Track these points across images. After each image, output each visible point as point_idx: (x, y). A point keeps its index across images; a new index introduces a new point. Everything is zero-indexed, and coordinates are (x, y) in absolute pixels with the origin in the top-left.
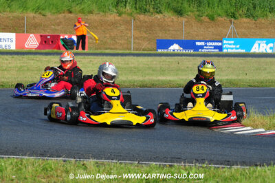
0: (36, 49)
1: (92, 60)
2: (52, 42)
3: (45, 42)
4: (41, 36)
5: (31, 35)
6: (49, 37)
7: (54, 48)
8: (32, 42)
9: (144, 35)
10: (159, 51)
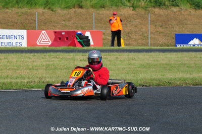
0: (50, 46)
1: (118, 56)
2: (67, 38)
3: (60, 39)
4: (55, 32)
5: (43, 32)
6: (63, 33)
7: (70, 45)
8: (45, 39)
9: (160, 29)
10: (178, 46)
